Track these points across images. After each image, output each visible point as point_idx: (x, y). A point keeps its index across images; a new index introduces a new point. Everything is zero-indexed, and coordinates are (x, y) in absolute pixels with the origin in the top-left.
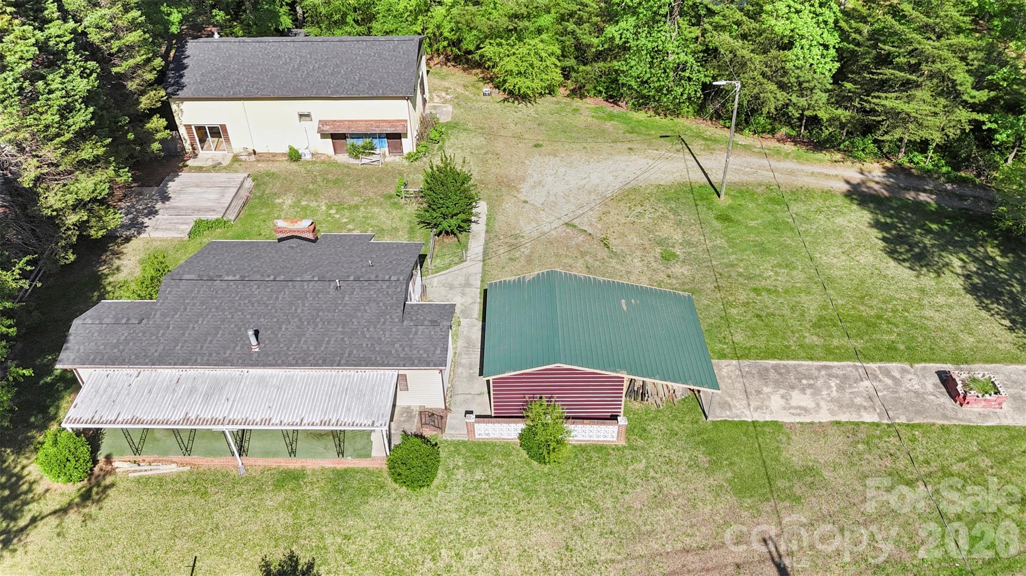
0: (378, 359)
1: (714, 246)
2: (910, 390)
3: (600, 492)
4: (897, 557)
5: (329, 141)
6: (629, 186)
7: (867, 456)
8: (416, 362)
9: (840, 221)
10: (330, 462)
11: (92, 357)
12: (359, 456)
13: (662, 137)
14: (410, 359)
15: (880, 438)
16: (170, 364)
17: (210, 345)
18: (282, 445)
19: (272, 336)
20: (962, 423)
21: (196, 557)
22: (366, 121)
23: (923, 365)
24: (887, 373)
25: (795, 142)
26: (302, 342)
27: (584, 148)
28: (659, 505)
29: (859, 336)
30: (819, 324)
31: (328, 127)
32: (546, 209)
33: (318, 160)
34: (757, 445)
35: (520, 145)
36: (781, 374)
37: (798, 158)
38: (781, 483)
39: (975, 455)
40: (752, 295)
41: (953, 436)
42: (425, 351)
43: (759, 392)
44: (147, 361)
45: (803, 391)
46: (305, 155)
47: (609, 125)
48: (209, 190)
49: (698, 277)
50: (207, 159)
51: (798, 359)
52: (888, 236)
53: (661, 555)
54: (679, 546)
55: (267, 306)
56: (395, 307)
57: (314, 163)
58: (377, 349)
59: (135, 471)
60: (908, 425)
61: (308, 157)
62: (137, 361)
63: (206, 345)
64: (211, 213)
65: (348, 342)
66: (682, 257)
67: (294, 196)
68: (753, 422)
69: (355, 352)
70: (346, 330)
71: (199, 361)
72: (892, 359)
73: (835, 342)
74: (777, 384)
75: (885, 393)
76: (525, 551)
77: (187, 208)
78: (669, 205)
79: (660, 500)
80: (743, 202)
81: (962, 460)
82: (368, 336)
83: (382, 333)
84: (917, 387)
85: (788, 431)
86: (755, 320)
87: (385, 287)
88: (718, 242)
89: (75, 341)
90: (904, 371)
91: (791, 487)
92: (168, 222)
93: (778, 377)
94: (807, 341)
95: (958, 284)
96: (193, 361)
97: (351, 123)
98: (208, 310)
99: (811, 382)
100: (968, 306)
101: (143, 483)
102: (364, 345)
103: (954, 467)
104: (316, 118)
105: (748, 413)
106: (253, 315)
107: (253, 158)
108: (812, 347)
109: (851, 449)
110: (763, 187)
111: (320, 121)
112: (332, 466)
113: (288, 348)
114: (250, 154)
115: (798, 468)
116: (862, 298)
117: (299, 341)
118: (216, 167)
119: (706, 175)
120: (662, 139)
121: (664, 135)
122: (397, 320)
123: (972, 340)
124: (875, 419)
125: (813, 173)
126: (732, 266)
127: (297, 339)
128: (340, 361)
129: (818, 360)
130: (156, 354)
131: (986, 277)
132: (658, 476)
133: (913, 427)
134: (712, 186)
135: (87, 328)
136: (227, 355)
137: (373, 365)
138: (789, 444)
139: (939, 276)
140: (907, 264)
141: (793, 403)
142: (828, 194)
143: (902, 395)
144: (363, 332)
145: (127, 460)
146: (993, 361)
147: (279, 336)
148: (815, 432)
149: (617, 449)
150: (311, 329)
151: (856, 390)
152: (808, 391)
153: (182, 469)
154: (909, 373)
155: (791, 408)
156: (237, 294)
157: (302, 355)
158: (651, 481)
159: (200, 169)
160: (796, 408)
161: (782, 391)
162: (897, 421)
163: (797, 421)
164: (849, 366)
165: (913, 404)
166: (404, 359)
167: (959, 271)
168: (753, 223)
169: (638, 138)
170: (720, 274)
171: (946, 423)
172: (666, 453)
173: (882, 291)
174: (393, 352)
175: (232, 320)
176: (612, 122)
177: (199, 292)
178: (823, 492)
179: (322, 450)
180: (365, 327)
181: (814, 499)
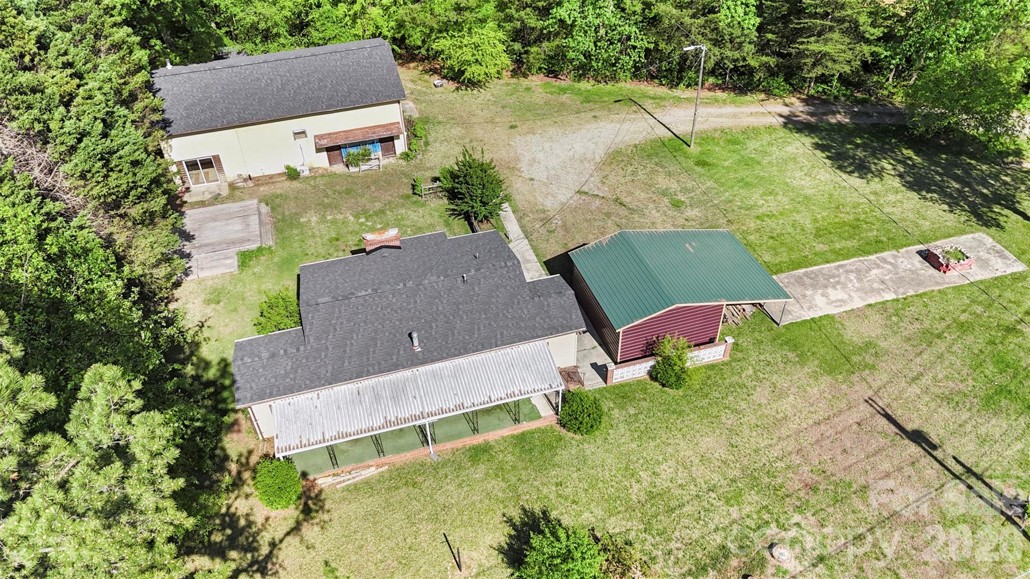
0: (527, 333)
1: (708, 188)
2: (906, 270)
3: (730, 398)
4: (957, 389)
5: (324, 154)
6: (611, 150)
7: (901, 324)
8: (560, 329)
9: (790, 149)
10: (510, 430)
11: (268, 391)
12: (531, 419)
13: (616, 102)
14: (554, 328)
15: (904, 309)
16: (346, 380)
17: (375, 355)
18: (464, 426)
19: (427, 335)
20: (951, 285)
21: (444, 534)
22: (360, 129)
23: (905, 249)
24: (884, 260)
25: (724, 90)
26: (456, 334)
27: (555, 122)
28: (780, 397)
29: (851, 237)
30: (819, 234)
31: (326, 141)
32: (553, 182)
33: (317, 174)
34: (824, 336)
35: (496, 129)
36: (812, 278)
37: (734, 102)
38: (855, 359)
39: (969, 306)
40: (758, 222)
41: (950, 296)
42: (564, 318)
43: (804, 296)
44: (323, 382)
45: (834, 287)
46: (303, 172)
47: (564, 98)
48: (230, 222)
49: (710, 215)
50: (203, 193)
51: (818, 265)
52: (829, 154)
53: (802, 431)
54: (811, 422)
55: (410, 311)
56: (521, 288)
57: (315, 178)
58: (523, 326)
59: (340, 483)
60: (917, 296)
61: (307, 173)
62: (313, 385)
63: (371, 356)
64: (248, 243)
65: (495, 326)
66: (688, 202)
67: (316, 212)
68: (812, 319)
69: (505, 332)
70: (489, 315)
71: (371, 371)
72: (883, 250)
73: (838, 246)
74: (814, 287)
75: (890, 276)
76: (702, 456)
77: (220, 244)
78: (653, 161)
79: (779, 394)
80: (709, 148)
81: (964, 311)
82: (509, 317)
83: (520, 311)
84: (909, 266)
85: (839, 319)
86: (771, 241)
87: (505, 272)
88: (709, 184)
89: (244, 381)
90: (895, 257)
91: (864, 359)
92: (208, 260)
93: (811, 281)
94: (817, 249)
95: (896, 183)
96: (366, 372)
97: (347, 134)
98: (357, 326)
99: (837, 279)
100: (912, 199)
101: (355, 489)
102: (511, 325)
103: (962, 318)
104: (311, 135)
105: (804, 313)
106: (400, 321)
107: (250, 184)
108: (824, 253)
109: (889, 323)
110: (719, 132)
111: (315, 136)
112: (509, 433)
113: (446, 342)
114: (245, 180)
115: (861, 345)
116: (838, 208)
117: (453, 334)
118: (217, 199)
119: (669, 129)
120: (617, 103)
121: (617, 99)
122: (528, 298)
123: (928, 223)
124: (894, 296)
125: (751, 113)
126: (731, 201)
127: (450, 333)
128: (496, 342)
129: (833, 262)
130: (329, 374)
131: (913, 174)
132: (766, 376)
133: (920, 296)
134: (678, 137)
135: (249, 367)
136: (395, 360)
137: (525, 339)
138: (845, 329)
139: (882, 179)
140: (856, 174)
141: (832, 298)
142: (770, 129)
143: (903, 274)
144: (504, 314)
145: (327, 475)
146: (950, 236)
147: (433, 333)
148: (859, 316)
149: (724, 364)
150: (459, 322)
151: (870, 278)
152: (838, 287)
153: (380, 470)
154: (899, 257)
155: (832, 302)
156: (378, 306)
157: (461, 345)
158: (764, 381)
159: (202, 204)
160: (836, 302)
161: (820, 291)
162: (908, 294)
163: (842, 311)
164: (856, 261)
165: (913, 280)
166: (548, 329)
167: (893, 172)
168: (726, 164)
169: (597, 106)
170: (725, 210)
171: (940, 288)
172: (762, 357)
173: (848, 199)
174: (537, 325)
175: (384, 329)
176: (566, 95)
177: (340, 312)
178: (886, 357)
179: (497, 422)
180: (504, 309)
181: (884, 364)
